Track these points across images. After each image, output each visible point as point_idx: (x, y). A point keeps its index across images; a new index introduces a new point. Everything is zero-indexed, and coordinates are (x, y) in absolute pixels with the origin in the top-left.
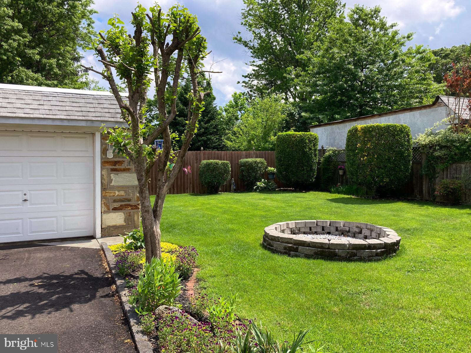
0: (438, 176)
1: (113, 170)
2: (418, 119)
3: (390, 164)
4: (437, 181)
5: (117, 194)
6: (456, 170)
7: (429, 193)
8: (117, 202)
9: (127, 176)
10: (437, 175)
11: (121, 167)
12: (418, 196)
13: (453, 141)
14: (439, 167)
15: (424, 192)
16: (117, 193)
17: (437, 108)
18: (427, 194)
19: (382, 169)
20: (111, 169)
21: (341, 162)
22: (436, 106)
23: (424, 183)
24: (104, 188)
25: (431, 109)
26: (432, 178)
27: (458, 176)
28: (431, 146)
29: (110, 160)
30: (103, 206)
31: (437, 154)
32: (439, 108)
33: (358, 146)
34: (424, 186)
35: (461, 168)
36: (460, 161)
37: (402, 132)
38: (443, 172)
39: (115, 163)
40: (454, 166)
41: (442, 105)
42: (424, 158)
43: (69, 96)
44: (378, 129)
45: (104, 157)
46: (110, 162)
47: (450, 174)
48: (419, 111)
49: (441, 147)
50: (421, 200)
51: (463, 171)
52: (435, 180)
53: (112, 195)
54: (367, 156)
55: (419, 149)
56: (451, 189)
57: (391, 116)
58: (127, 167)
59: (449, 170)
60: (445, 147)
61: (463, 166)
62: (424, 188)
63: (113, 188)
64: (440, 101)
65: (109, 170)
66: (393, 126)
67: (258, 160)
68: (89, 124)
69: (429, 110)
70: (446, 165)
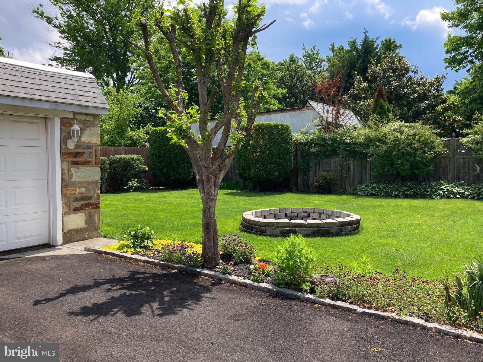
0: (311, 170)
1: (74, 163)
2: (288, 120)
3: (280, 159)
4: (310, 174)
5: (77, 192)
6: (326, 164)
7: (304, 184)
8: (78, 200)
9: (87, 170)
10: (311, 169)
11: (81, 159)
12: (294, 188)
13: (325, 140)
14: (313, 162)
15: (299, 184)
16: (78, 190)
17: (305, 111)
18: (302, 186)
19: (273, 164)
20: (72, 162)
22: (304, 109)
23: (299, 176)
24: (64, 185)
25: (300, 111)
26: (306, 171)
27: (328, 169)
28: (308, 144)
29: (70, 151)
30: (64, 206)
31: (313, 150)
32: (307, 111)
33: (250, 143)
34: (299, 179)
35: (331, 162)
36: (330, 156)
37: (287, 130)
38: (316, 166)
39: (76, 155)
40: (325, 161)
41: (310, 109)
42: (299, 154)
43: (18, 69)
44: (269, 128)
45: (64, 147)
46: (70, 153)
47: (322, 167)
48: (289, 113)
49: (316, 144)
50: (297, 191)
51: (332, 165)
52: (309, 173)
53: (73, 192)
54: (259, 152)
55: (298, 144)
56: (329, 180)
57: (263, 117)
58: (87, 160)
59: (321, 164)
60: (319, 144)
61: (332, 160)
62: (299, 181)
63: (74, 184)
64: (308, 104)
65: (70, 163)
66: (281, 125)
67: (136, 156)
68: (53, 106)
69: (298, 112)
70: (319, 160)
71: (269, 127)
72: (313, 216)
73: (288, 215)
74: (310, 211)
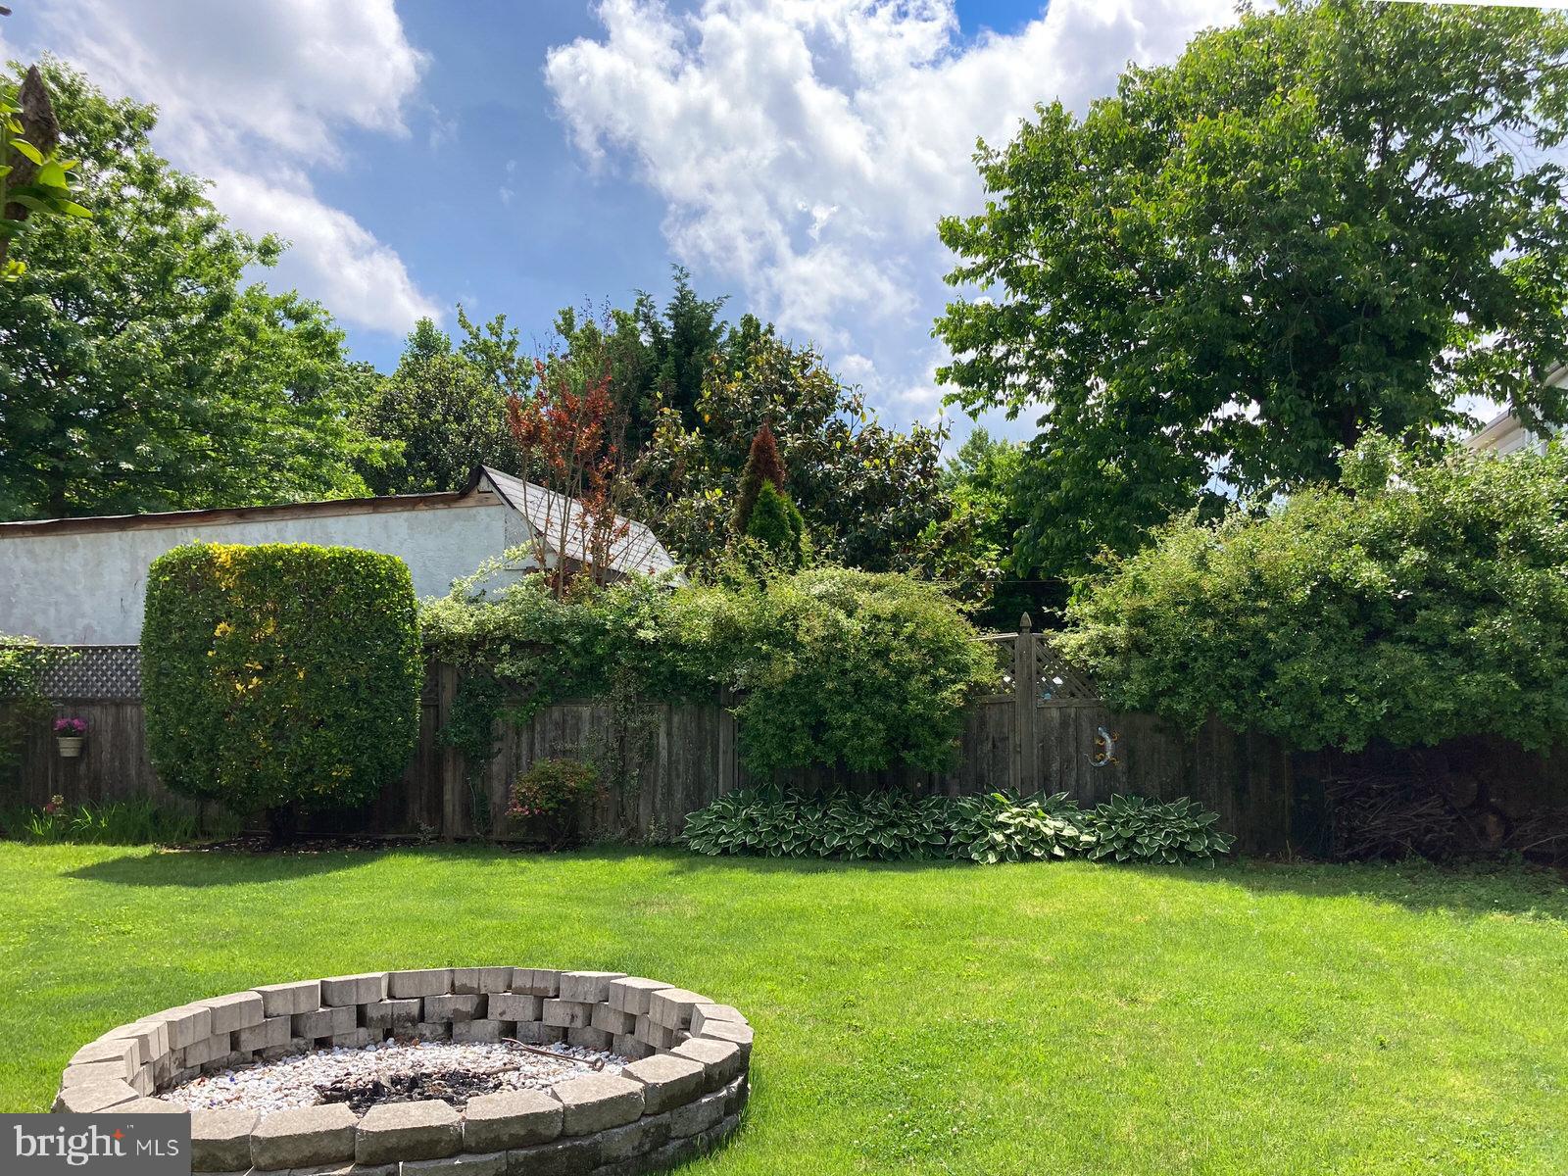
0: (500, 750)
2: (402, 544)
3: (357, 707)
4: (495, 768)
6: (561, 726)
7: (467, 811)
10: (497, 746)
12: (423, 826)
13: (555, 628)
14: (507, 716)
15: (448, 809)
17: (474, 511)
18: (458, 817)
19: (328, 727)
21: (64, 700)
22: (470, 501)
23: (448, 776)
25: (453, 511)
26: (475, 757)
27: (569, 746)
28: (480, 642)
31: (506, 668)
32: (482, 510)
33: (217, 633)
34: (448, 788)
35: (578, 718)
36: (575, 694)
37: (393, 582)
38: (518, 734)
40: (556, 714)
41: (490, 502)
42: (448, 686)
44: (310, 567)
47: (543, 739)
48: (406, 514)
49: (518, 646)
50: (437, 839)
51: (586, 728)
52: (490, 764)
54: (258, 673)
55: (441, 646)
56: (571, 792)
57: (290, 523)
59: (538, 727)
60: (531, 645)
61: (586, 711)
62: (447, 797)
64: (484, 484)
66: (362, 559)
69: (445, 512)
70: (533, 708)
71: (309, 562)
72: (501, 1014)
73: (373, 1013)
74: (488, 985)
